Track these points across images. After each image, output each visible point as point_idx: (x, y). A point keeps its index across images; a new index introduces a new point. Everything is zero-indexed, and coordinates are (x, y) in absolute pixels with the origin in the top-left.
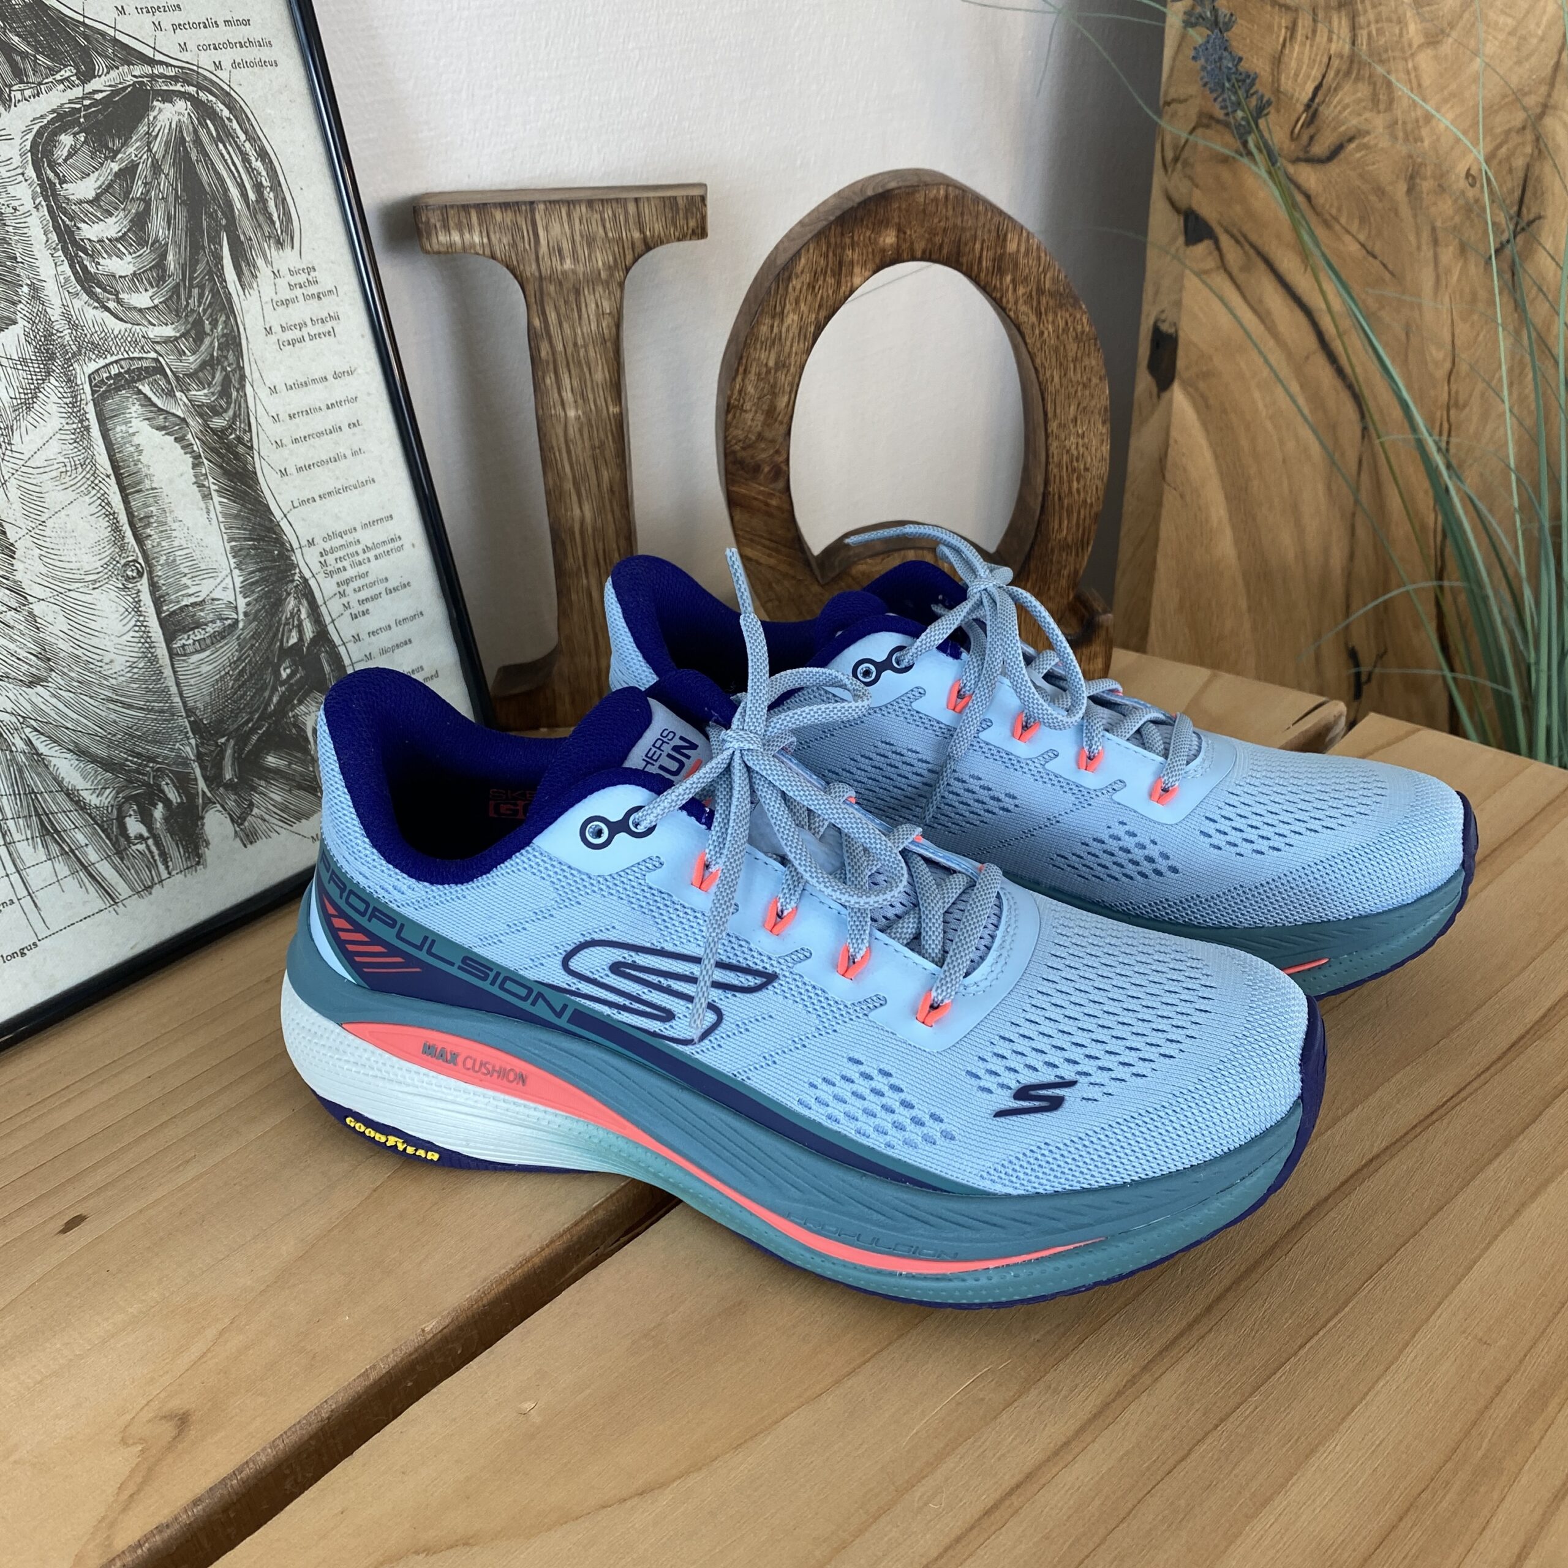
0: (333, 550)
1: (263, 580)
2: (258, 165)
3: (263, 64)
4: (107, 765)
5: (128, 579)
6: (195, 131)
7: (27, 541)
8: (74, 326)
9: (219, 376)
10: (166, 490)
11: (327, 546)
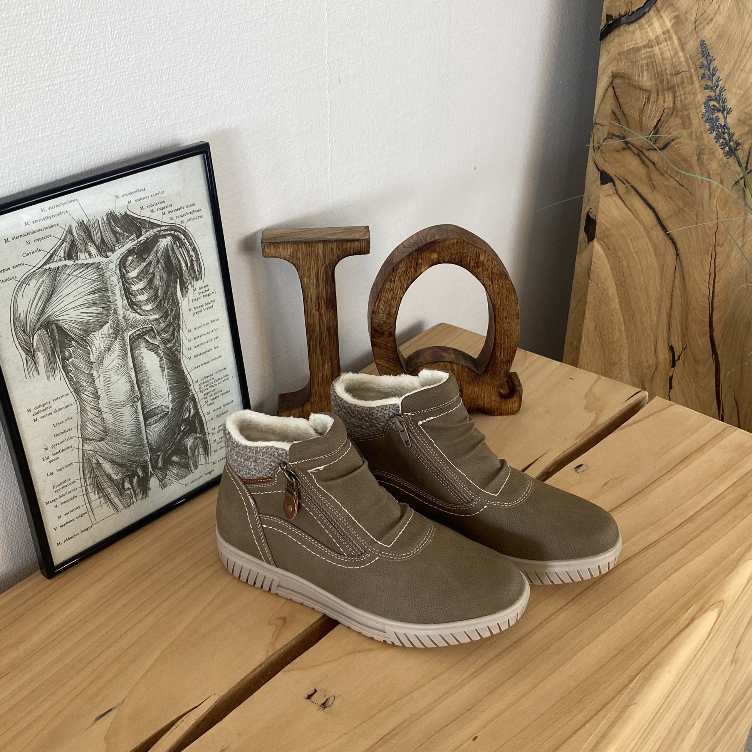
0: (204, 383)
1: (179, 396)
2: (192, 253)
3: (197, 218)
4: (121, 465)
5: (135, 402)
6: (172, 246)
7: (104, 394)
8: (126, 320)
9: (171, 329)
10: (150, 371)
11: (202, 382)
